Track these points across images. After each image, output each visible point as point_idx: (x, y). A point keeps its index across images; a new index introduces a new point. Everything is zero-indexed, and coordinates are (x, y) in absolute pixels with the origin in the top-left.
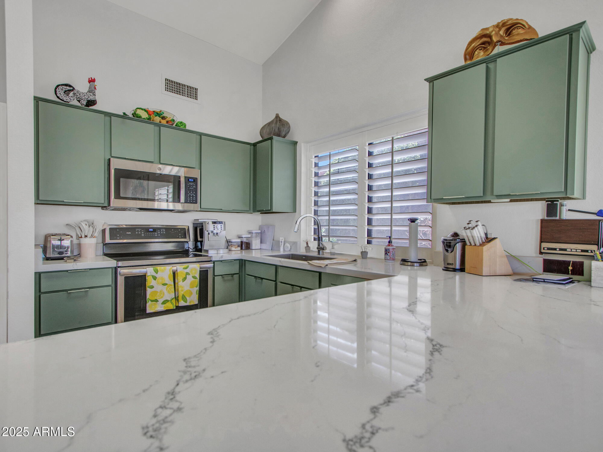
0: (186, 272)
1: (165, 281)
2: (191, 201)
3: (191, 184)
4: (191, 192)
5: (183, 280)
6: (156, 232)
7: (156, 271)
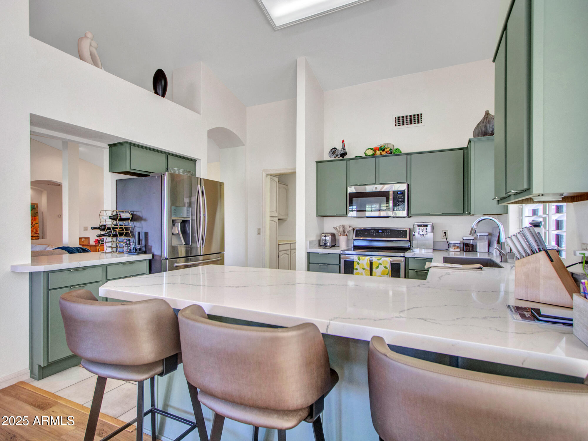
0: (379, 262)
1: (364, 267)
3: (400, 196)
5: (376, 268)
6: (383, 233)
7: (359, 259)
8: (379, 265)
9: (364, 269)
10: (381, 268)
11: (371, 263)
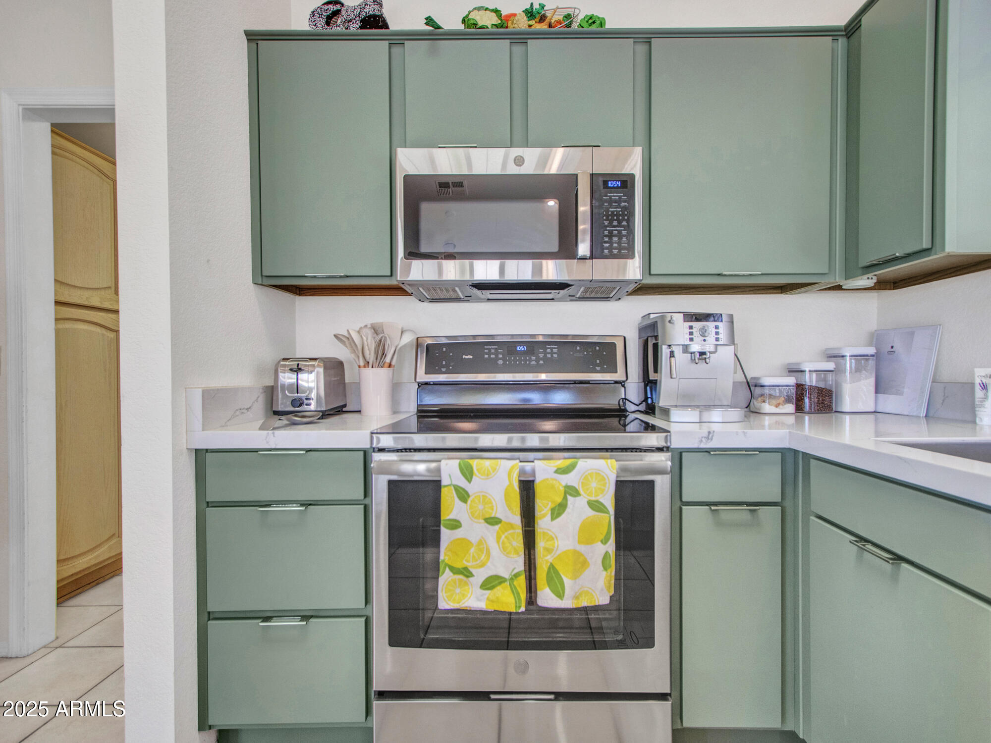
0: (564, 484)
1: (492, 509)
2: (615, 252)
3: (615, 196)
4: (615, 223)
5: (552, 514)
6: (533, 354)
7: (467, 473)
8: (565, 498)
9: (492, 521)
10: (578, 509)
11: (527, 488)
